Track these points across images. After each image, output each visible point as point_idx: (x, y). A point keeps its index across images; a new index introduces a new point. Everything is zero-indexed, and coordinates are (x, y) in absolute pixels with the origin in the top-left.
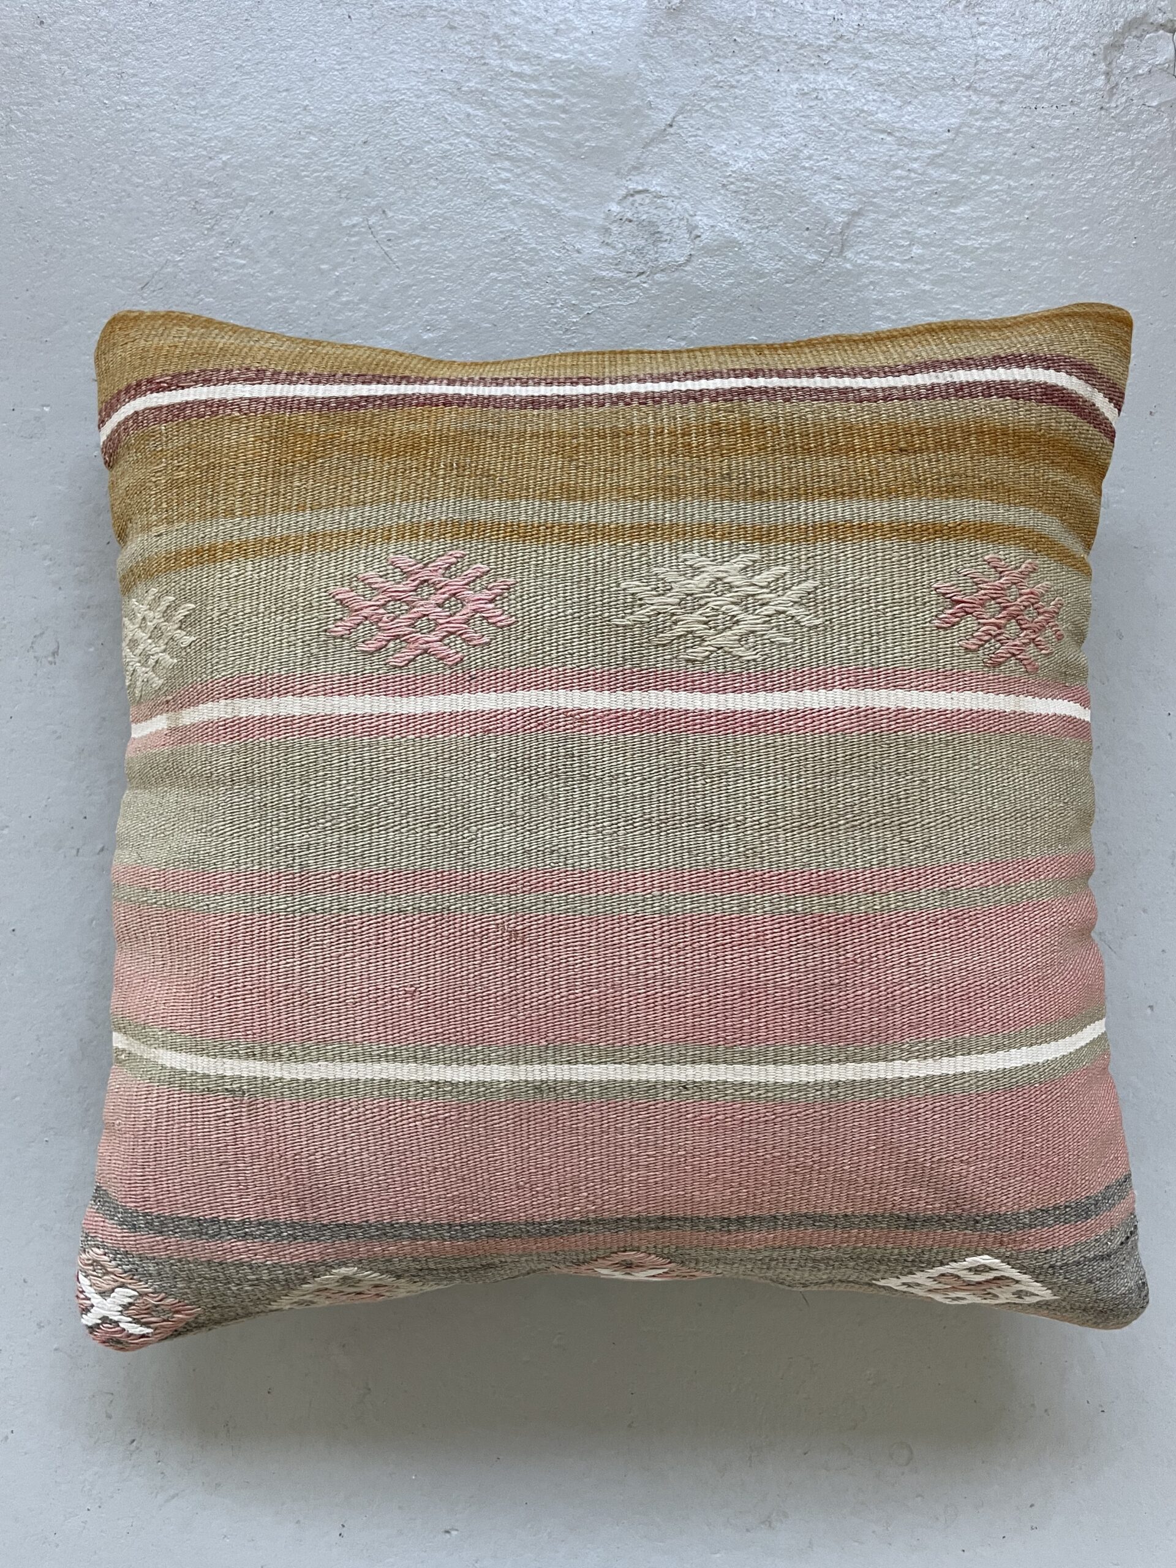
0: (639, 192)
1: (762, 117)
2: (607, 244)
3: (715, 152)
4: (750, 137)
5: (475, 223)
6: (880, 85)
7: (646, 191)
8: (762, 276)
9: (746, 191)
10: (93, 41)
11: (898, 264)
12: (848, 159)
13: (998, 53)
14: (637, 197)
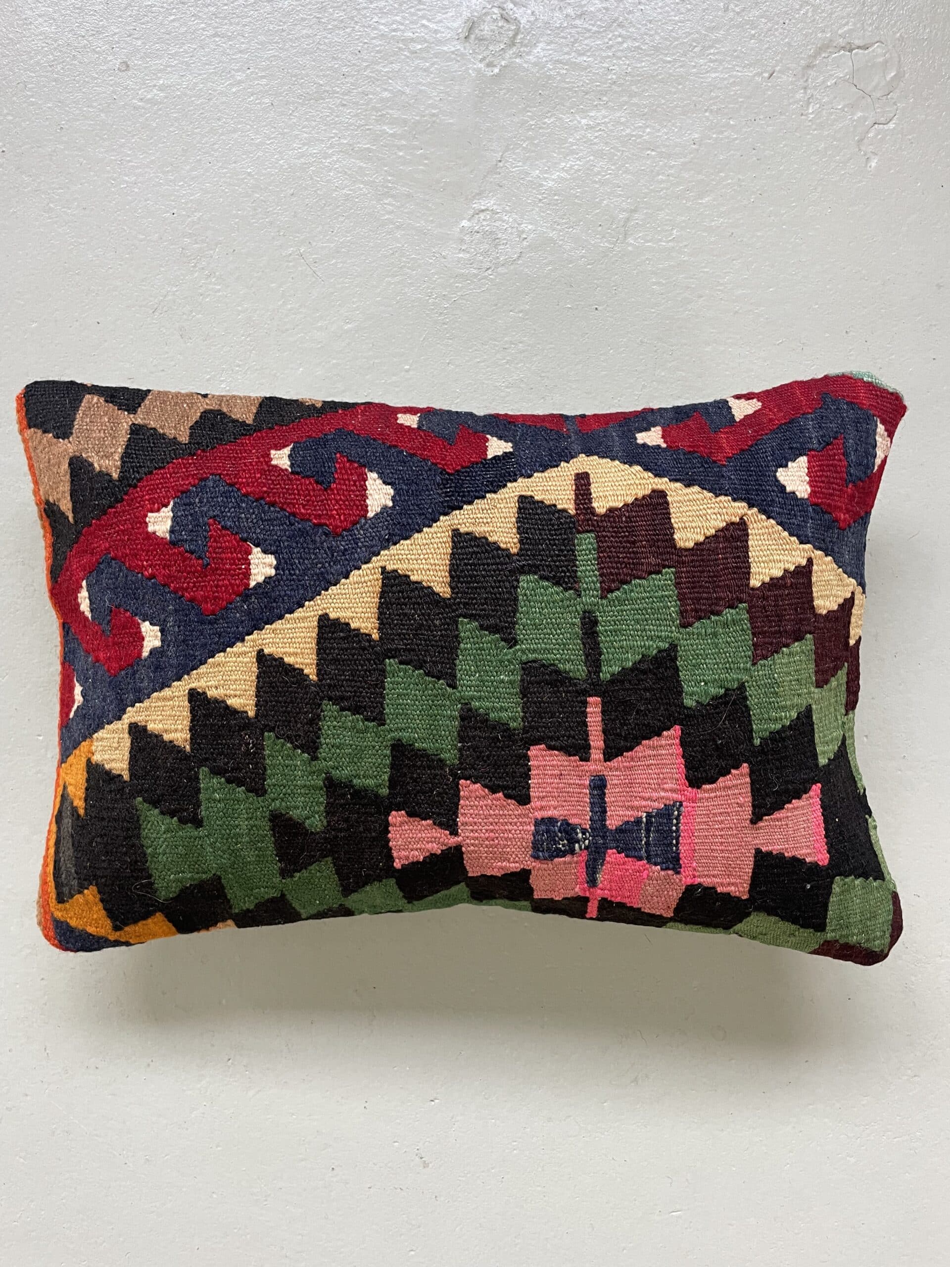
0: (483, 211)
1: (564, 148)
2: (463, 250)
3: (532, 177)
4: (556, 163)
5: (371, 244)
6: (644, 115)
7: (487, 210)
8: (571, 262)
9: (556, 202)
10: (98, 139)
11: (664, 244)
12: (625, 172)
13: (726, 82)
14: (482, 216)
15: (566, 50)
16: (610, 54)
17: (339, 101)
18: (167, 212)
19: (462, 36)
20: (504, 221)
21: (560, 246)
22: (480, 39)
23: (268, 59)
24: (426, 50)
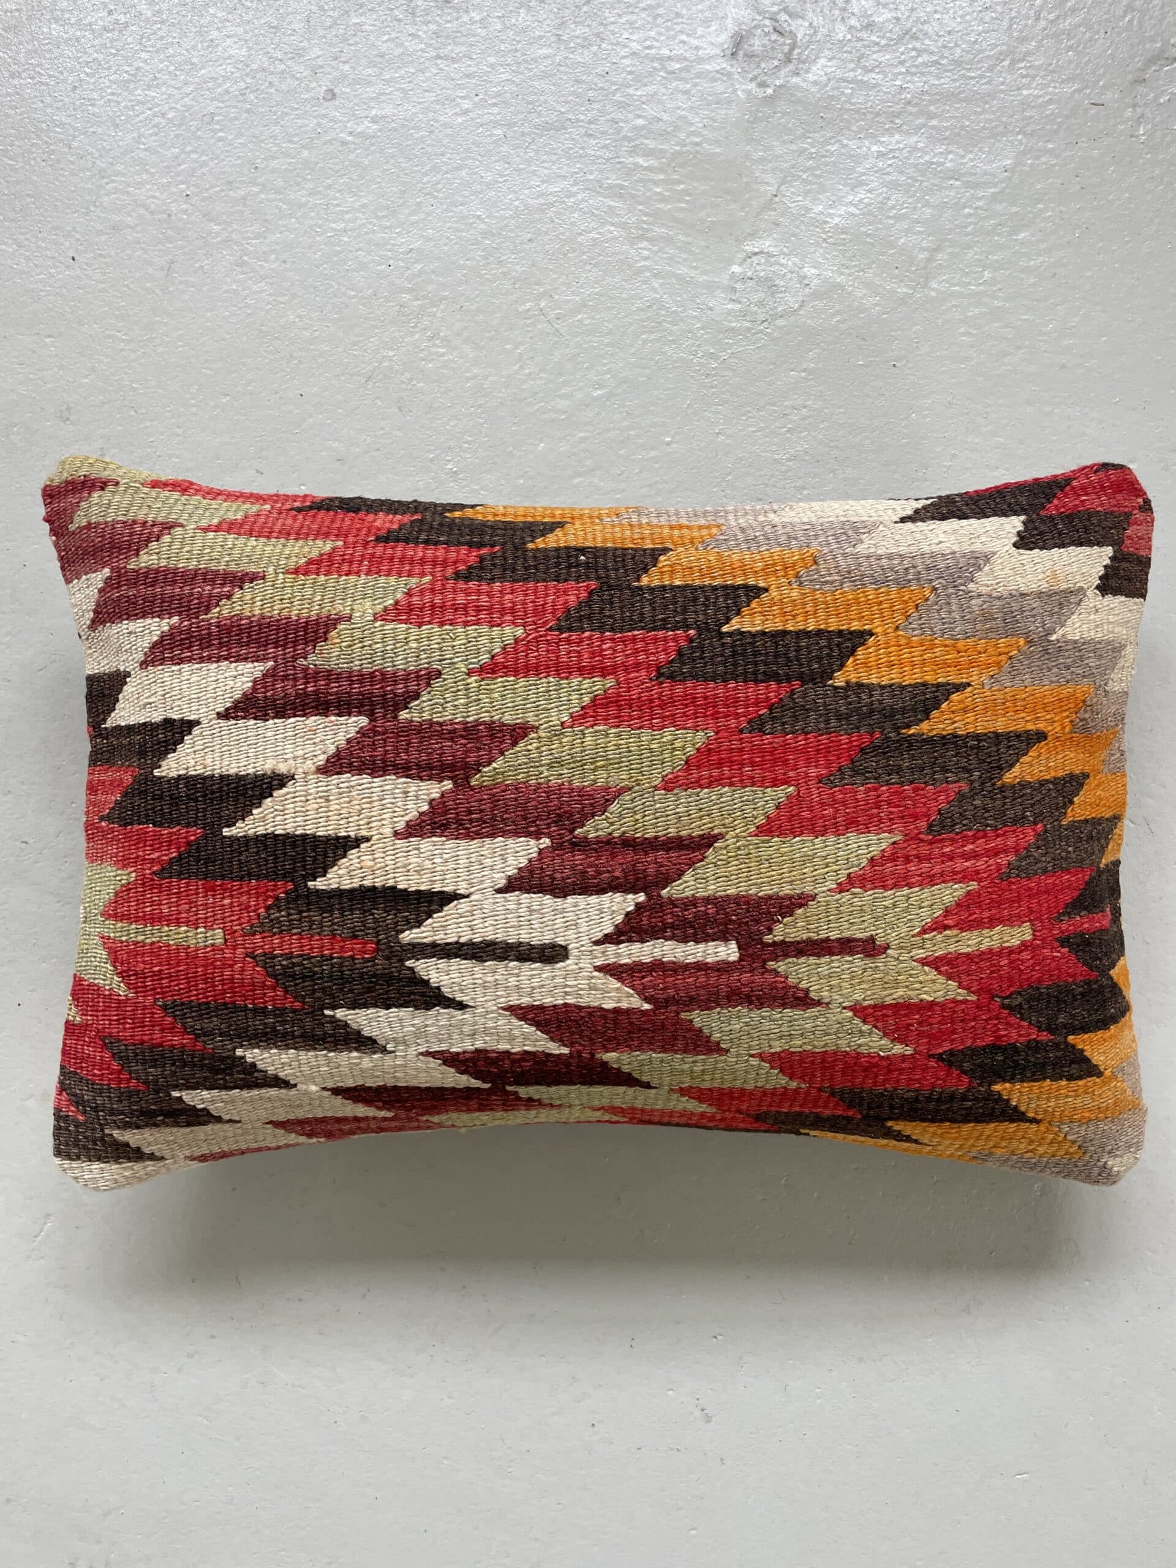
15: (852, 66)
16: (904, 70)
17: (583, 131)
18: (382, 264)
19: (729, 52)
20: (782, 265)
21: (849, 293)
22: (750, 56)
23: (499, 84)
24: (686, 69)
